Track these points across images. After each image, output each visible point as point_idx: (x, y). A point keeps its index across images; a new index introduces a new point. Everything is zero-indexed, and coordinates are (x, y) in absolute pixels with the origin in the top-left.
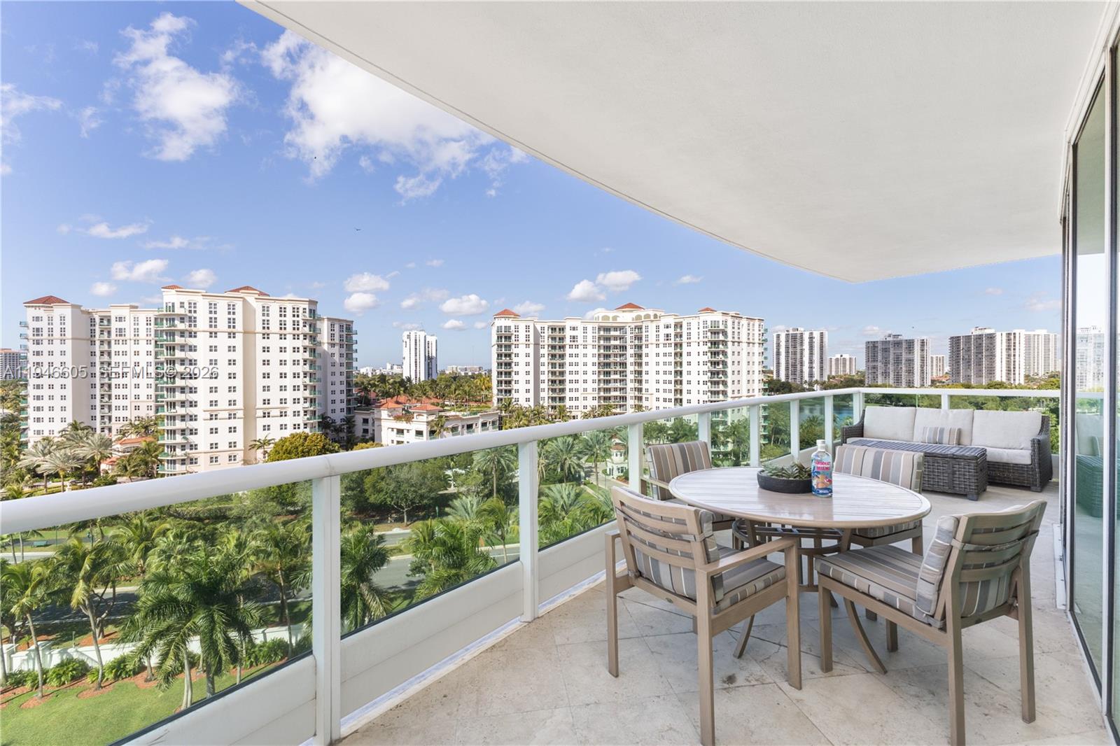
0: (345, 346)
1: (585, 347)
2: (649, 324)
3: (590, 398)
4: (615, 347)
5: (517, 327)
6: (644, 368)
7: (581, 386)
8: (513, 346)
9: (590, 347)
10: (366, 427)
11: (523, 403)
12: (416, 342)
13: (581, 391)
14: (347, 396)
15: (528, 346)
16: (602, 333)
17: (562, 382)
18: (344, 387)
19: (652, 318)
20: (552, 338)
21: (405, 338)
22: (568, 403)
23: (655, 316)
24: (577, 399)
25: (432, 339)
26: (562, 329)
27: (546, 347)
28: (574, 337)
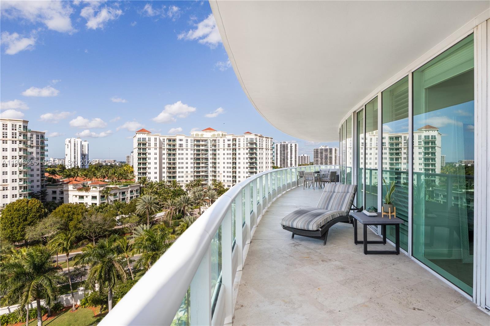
0: (40, 147)
1: (187, 150)
2: (220, 139)
3: (189, 176)
4: (203, 150)
5: (149, 139)
6: (217, 161)
7: (184, 170)
8: (147, 149)
9: (189, 150)
10: (54, 196)
11: (153, 180)
12: (75, 145)
13: (185, 172)
14: (41, 178)
15: (156, 149)
16: (196, 143)
17: (174, 168)
18: (39, 172)
19: (221, 136)
20: (169, 145)
21: (67, 143)
22: (178, 179)
23: (223, 135)
24: (183, 177)
25: (85, 144)
26: (174, 140)
27: (166, 149)
28: (181, 145)
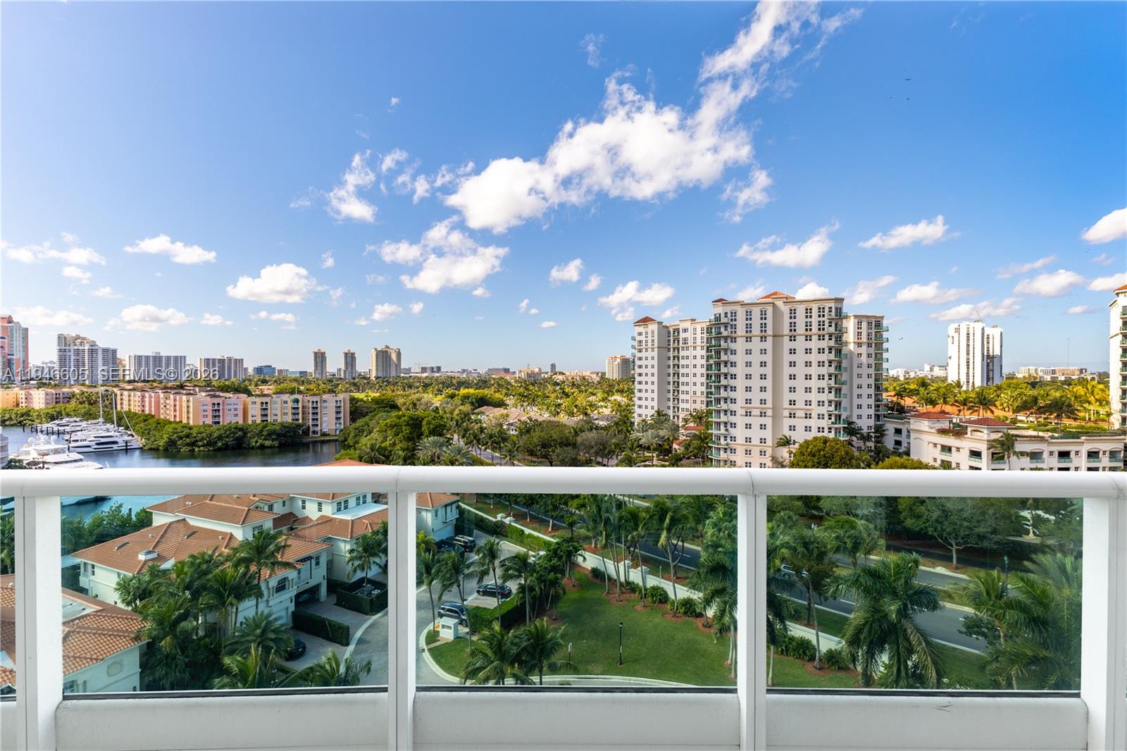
0: (873, 345)
10: (899, 439)
12: (968, 337)
14: (876, 401)
18: (872, 391)
21: (951, 332)
25: (994, 333)
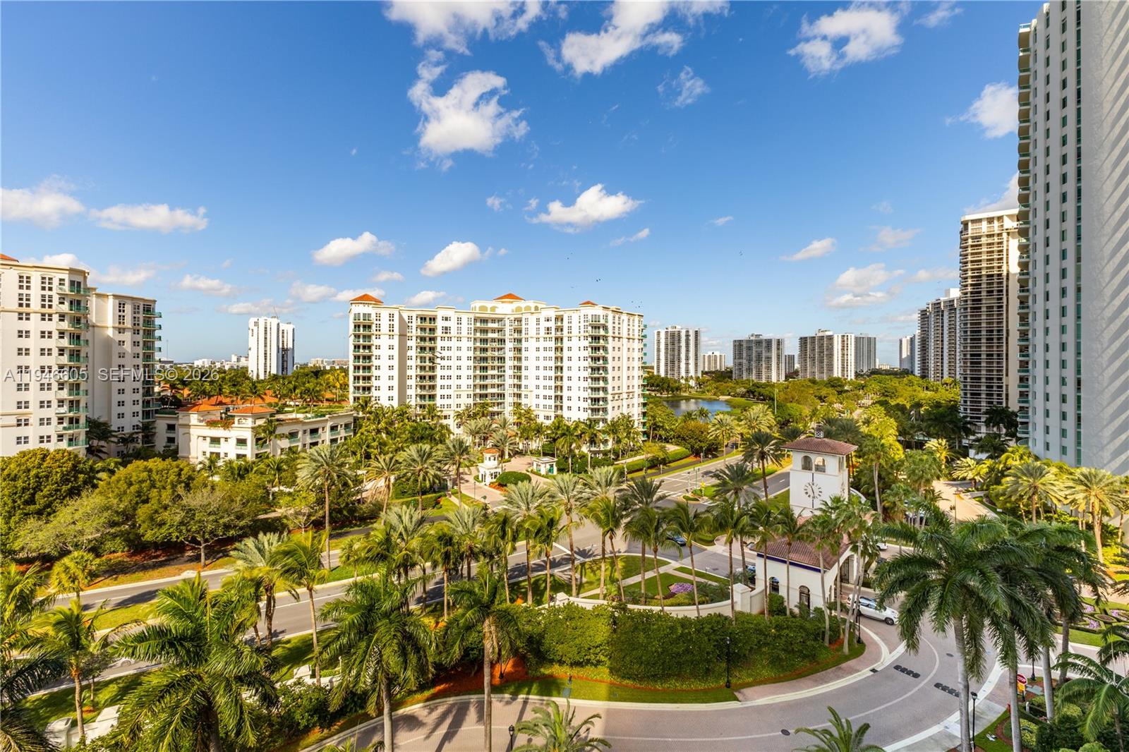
0: (141, 332)
1: (459, 339)
2: (529, 316)
3: (464, 395)
4: (493, 340)
5: (378, 316)
6: (524, 364)
7: (454, 382)
8: (374, 337)
9: (464, 340)
10: (171, 435)
11: (385, 402)
13: (454, 387)
14: (144, 396)
15: (391, 337)
16: (478, 325)
17: (432, 378)
18: (139, 385)
19: (533, 310)
20: (421, 329)
21: (252, 325)
22: (439, 402)
23: (536, 308)
24: (449, 397)
25: (288, 328)
26: (433, 319)
27: (414, 338)
28: (446, 328)
